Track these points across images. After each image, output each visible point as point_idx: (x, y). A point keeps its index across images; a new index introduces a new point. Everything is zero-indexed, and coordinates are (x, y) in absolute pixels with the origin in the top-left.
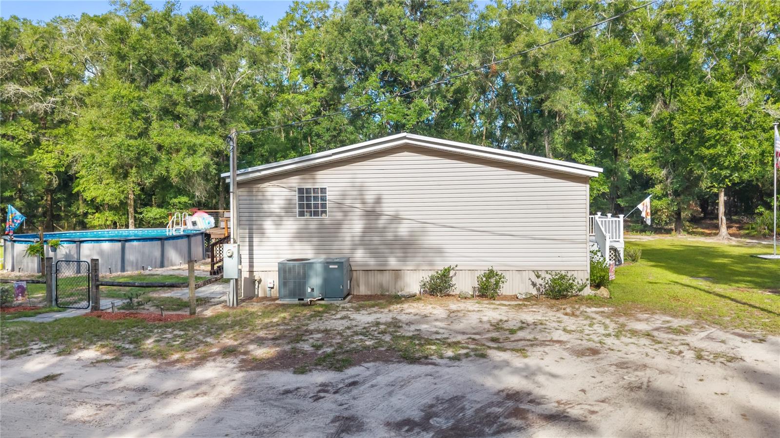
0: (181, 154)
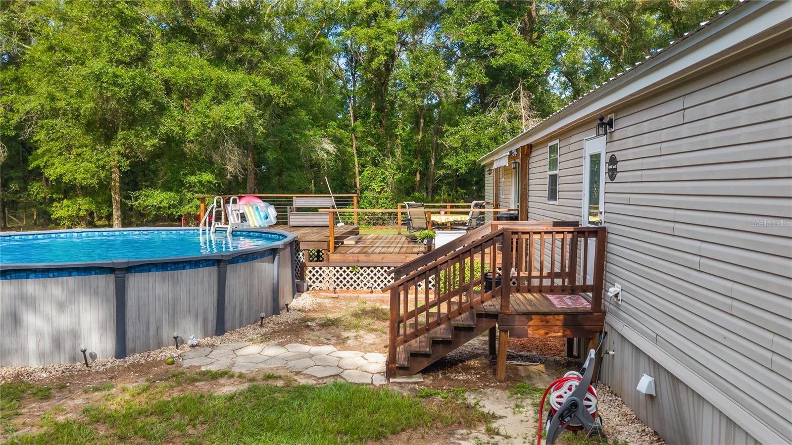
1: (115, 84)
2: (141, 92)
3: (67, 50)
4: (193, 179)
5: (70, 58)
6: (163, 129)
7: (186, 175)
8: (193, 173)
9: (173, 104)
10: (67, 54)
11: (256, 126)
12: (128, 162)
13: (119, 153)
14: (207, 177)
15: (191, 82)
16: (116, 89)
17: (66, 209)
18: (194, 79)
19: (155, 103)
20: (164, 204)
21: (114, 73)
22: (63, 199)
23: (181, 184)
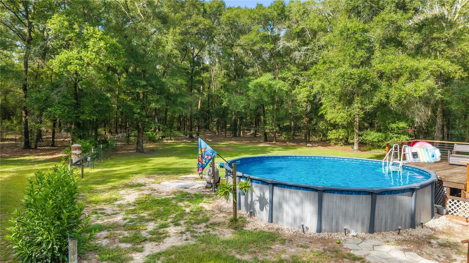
0: (402, 79)
1: (351, 78)
2: (364, 80)
3: (331, 62)
4: (394, 126)
5: (332, 66)
6: (375, 99)
7: (389, 123)
8: (394, 122)
9: (383, 84)
10: (331, 64)
11: (435, 94)
12: (363, 112)
13: (359, 108)
14: (402, 125)
15: (394, 71)
16: (351, 81)
17: (334, 135)
18: (396, 69)
19: (372, 85)
20: (376, 140)
21: (350, 73)
22: (333, 130)
23: (387, 129)
